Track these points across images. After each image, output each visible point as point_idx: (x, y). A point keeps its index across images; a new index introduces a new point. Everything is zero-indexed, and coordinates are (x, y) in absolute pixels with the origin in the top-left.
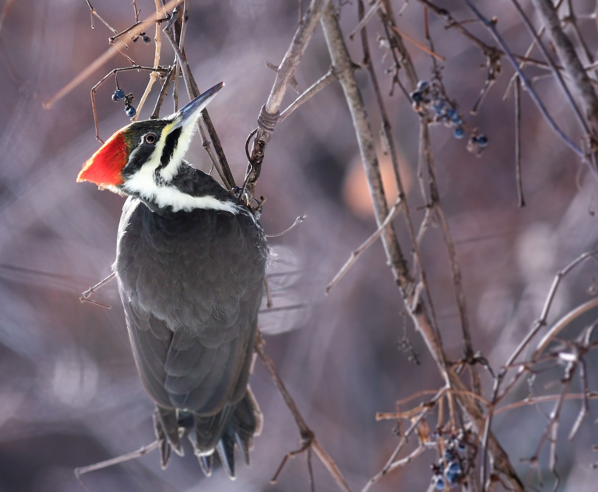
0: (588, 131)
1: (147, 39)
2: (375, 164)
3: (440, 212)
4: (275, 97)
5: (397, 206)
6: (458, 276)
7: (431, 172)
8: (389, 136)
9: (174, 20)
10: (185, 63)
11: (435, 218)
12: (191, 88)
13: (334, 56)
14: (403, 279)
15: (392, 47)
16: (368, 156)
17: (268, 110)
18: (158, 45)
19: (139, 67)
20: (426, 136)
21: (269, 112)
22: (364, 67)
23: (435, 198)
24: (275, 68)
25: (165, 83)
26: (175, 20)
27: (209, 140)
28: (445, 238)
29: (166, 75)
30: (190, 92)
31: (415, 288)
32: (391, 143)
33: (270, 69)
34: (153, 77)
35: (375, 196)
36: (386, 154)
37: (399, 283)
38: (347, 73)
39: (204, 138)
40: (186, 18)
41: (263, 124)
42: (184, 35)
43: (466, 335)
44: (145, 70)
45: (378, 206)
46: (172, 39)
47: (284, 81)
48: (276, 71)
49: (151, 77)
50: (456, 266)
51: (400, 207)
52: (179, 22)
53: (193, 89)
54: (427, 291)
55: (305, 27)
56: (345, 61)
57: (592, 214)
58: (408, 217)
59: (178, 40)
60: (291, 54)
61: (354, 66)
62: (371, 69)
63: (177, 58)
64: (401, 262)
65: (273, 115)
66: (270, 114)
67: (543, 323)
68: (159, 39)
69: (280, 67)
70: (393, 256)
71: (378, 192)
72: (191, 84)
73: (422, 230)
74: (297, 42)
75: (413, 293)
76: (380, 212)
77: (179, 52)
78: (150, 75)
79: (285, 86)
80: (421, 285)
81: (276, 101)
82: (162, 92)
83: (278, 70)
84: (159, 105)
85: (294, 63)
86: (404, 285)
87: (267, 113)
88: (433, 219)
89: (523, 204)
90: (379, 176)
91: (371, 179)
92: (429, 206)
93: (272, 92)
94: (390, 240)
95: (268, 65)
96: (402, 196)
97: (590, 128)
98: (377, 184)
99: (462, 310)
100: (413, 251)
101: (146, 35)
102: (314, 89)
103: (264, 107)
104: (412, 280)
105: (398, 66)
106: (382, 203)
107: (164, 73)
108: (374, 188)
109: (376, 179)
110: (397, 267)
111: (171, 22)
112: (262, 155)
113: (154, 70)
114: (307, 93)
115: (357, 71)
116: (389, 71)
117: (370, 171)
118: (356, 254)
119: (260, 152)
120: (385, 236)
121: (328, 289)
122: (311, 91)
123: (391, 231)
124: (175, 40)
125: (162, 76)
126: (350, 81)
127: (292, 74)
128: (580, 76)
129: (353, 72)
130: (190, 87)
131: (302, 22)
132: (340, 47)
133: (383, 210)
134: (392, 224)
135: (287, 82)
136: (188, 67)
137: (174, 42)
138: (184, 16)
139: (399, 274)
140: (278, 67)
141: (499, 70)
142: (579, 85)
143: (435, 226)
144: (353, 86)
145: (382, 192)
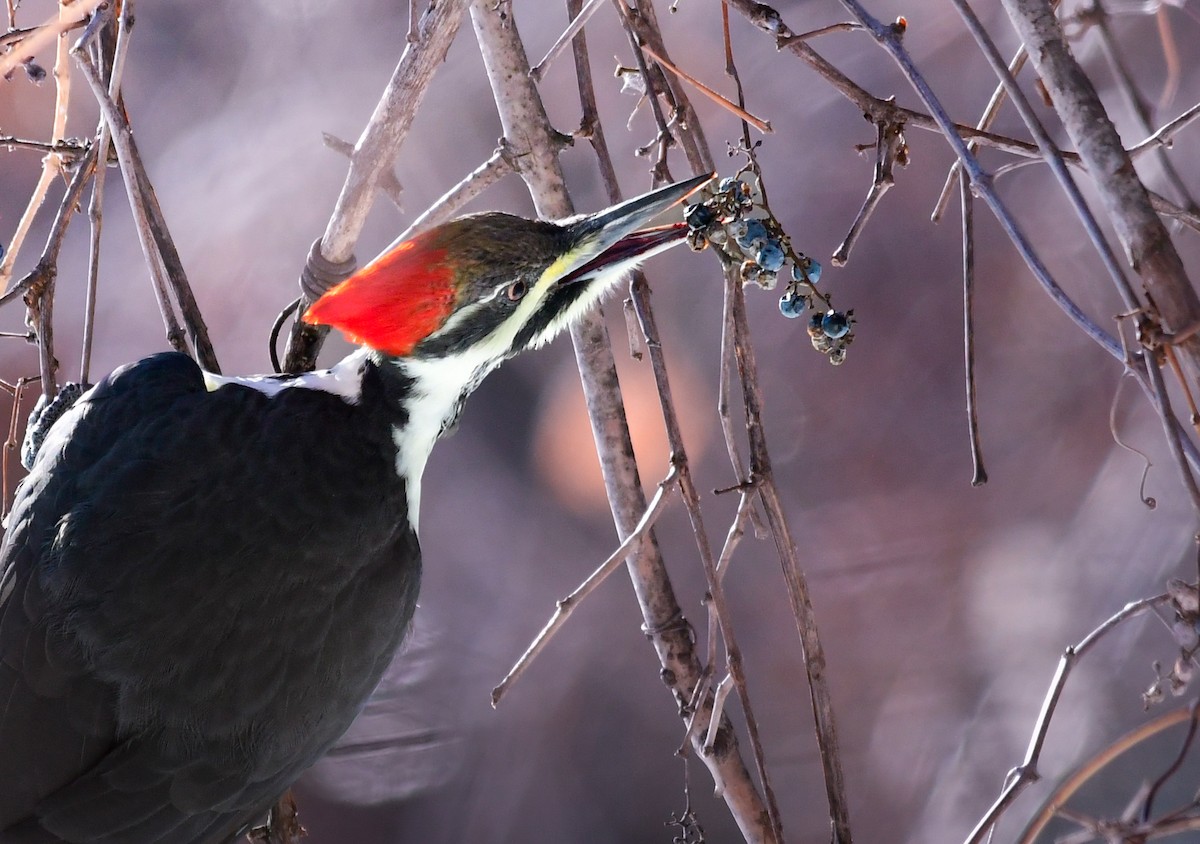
0: (1136, 303)
1: (36, 72)
2: (612, 381)
3: (773, 499)
4: (344, 219)
5: (667, 485)
6: (818, 659)
7: (749, 400)
8: (646, 313)
9: (97, 26)
10: (124, 132)
11: (762, 514)
12: (140, 196)
13: (508, 114)
14: (681, 669)
15: (653, 92)
16: (592, 363)
17: (328, 252)
18: (63, 87)
19: (13, 141)
20: (737, 311)
21: (330, 258)
22: (583, 141)
23: (761, 467)
24: (346, 147)
25: (73, 181)
26: (102, 26)
27: (183, 325)
28: (785, 564)
29: (77, 160)
30: (137, 204)
31: (712, 690)
32: (651, 329)
33: (332, 150)
34: (51, 166)
35: (609, 460)
36: (638, 355)
37: (670, 676)
38: (539, 156)
39: (172, 320)
40: (129, 22)
41: (313, 287)
42: (122, 61)
43: (837, 807)
44: (25, 147)
45: (618, 487)
46: (94, 72)
47: (369, 182)
48: (349, 155)
49: (45, 166)
50: (812, 634)
51: (675, 488)
52: (111, 29)
53: (144, 197)
54: (742, 697)
55: (422, 47)
56: (535, 125)
57: (1150, 502)
58: (695, 512)
59: (108, 75)
60: (386, 114)
61: (559, 139)
62: (600, 145)
63: (105, 119)
64: (676, 626)
65: (339, 265)
66: (332, 264)
67: (1029, 774)
68: (66, 72)
69: (358, 147)
70: (657, 612)
71: (618, 449)
72: (140, 185)
73: (729, 544)
74: (401, 84)
75: (709, 704)
76: (622, 502)
77: (110, 104)
78: (43, 160)
79: (370, 193)
80: (728, 680)
81: (347, 229)
82: (66, 204)
83: (354, 152)
84: (58, 235)
85: (395, 135)
86: (683, 685)
87: (324, 260)
88: (756, 515)
89: (982, 476)
90: (621, 412)
91: (601, 420)
92: (744, 485)
93: (337, 207)
94: (648, 571)
95: (328, 141)
96: (679, 460)
97: (1140, 293)
98: (616, 432)
99: (827, 746)
100: (708, 597)
101: (33, 62)
102: (458, 195)
103: (318, 245)
104: (703, 672)
105: (668, 139)
106: (628, 480)
107: (73, 156)
108: (609, 441)
109: (614, 418)
110: (665, 639)
111: (91, 31)
112: (311, 364)
113: (49, 148)
114: (441, 206)
115: (564, 151)
116: (644, 151)
117: (598, 398)
118: (566, 605)
119: (305, 358)
120: (636, 563)
121: (498, 693)
122: (450, 200)
123: (651, 550)
124: (101, 74)
125: (69, 165)
126: (547, 175)
127: (388, 163)
128: (1113, 163)
129: (555, 153)
130: (137, 192)
131: (414, 36)
132: (522, 91)
133: (632, 497)
134: (652, 532)
135: (376, 184)
136: (131, 141)
137: (99, 81)
138: (124, 17)
139: (670, 656)
140: (352, 146)
141: (902, 158)
142: (1111, 185)
143: (759, 533)
144: (555, 188)
145: (629, 452)
